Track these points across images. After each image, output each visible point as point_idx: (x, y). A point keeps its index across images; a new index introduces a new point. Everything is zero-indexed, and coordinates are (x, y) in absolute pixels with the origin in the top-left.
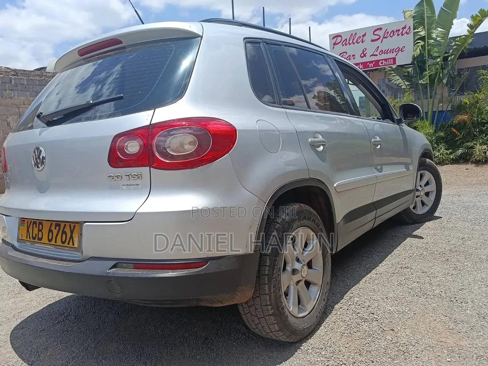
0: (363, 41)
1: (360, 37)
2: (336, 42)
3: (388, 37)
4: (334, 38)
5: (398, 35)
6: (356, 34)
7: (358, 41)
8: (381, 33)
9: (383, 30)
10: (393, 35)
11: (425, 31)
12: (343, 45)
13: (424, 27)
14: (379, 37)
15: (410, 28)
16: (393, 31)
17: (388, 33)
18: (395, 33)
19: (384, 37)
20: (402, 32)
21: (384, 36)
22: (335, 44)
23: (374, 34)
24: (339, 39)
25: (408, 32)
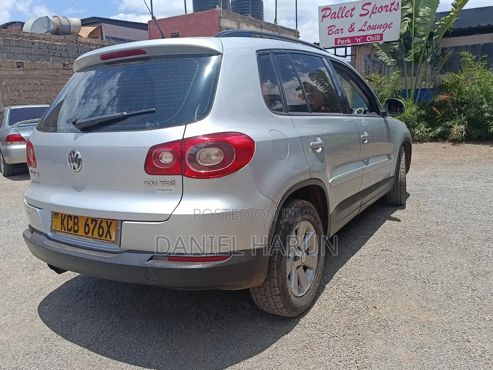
0: (352, 15)
1: (349, 11)
2: (325, 14)
3: (376, 13)
4: (323, 10)
5: (386, 11)
6: (345, 7)
7: (347, 15)
8: (369, 8)
9: (372, 6)
10: (382, 10)
11: (413, 8)
12: (332, 19)
13: (412, 4)
14: (367, 12)
15: (398, 4)
16: (382, 6)
17: (376, 8)
18: (384, 8)
19: (373, 13)
20: (391, 8)
21: (373, 10)
22: (324, 17)
23: (363, 9)
24: (328, 11)
25: (396, 8)
